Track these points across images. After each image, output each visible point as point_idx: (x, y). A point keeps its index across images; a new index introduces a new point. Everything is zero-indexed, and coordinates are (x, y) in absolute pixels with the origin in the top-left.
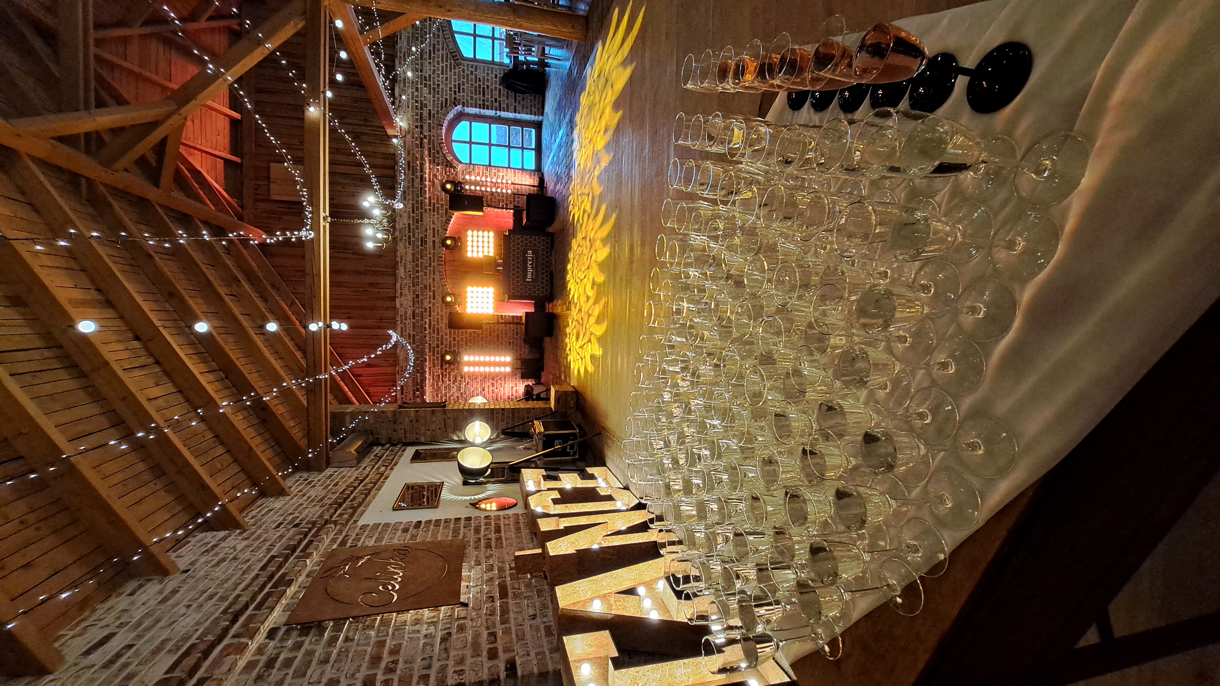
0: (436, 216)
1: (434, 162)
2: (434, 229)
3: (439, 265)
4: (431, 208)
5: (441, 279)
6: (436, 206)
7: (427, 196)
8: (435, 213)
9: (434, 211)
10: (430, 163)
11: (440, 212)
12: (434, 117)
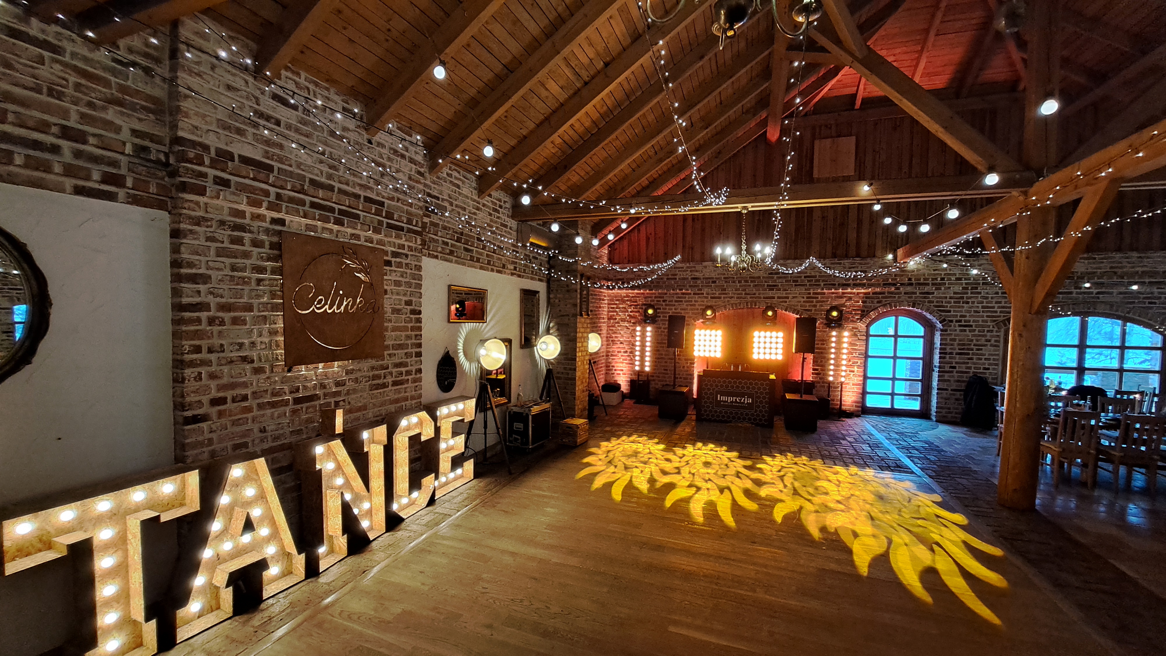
0: (802, 300)
1: (866, 298)
2: (788, 298)
3: (747, 303)
4: (812, 295)
5: (732, 304)
6: (814, 300)
7: (825, 291)
8: (805, 299)
10: (865, 294)
11: (808, 304)
12: (925, 298)
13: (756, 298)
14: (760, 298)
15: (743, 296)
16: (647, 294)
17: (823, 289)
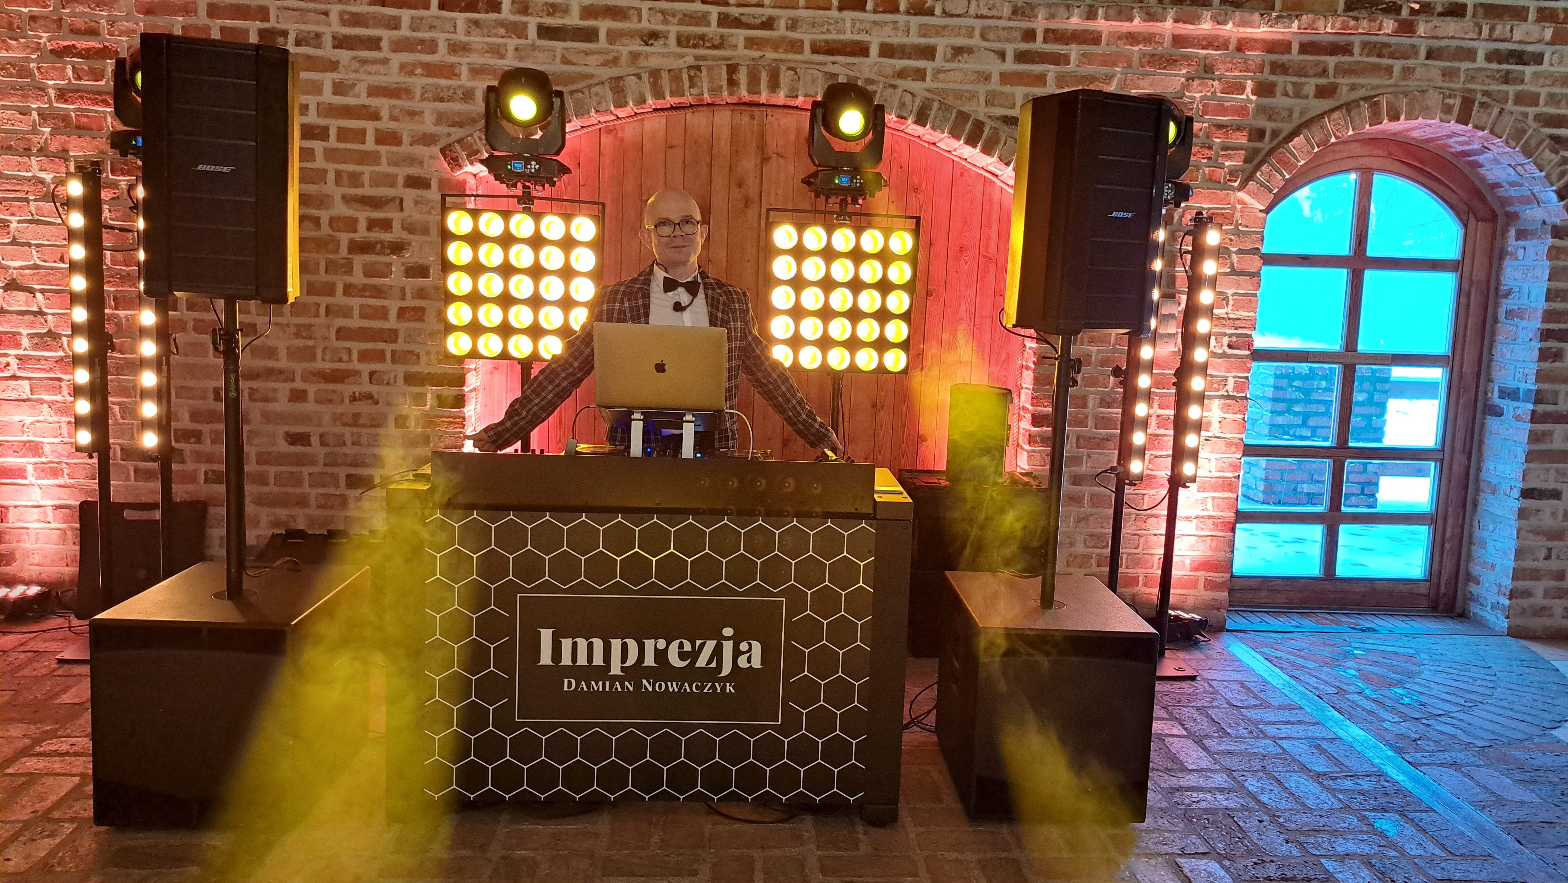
0: (995, 68)
1: (1278, 68)
2: (928, 53)
4: (1038, 45)
5: (655, 74)
8: (1010, 65)
9: (1022, 57)
10: (1271, 47)
11: (1019, 92)
12: (1506, 78)
13: (776, 45)
14: (795, 46)
15: (713, 29)
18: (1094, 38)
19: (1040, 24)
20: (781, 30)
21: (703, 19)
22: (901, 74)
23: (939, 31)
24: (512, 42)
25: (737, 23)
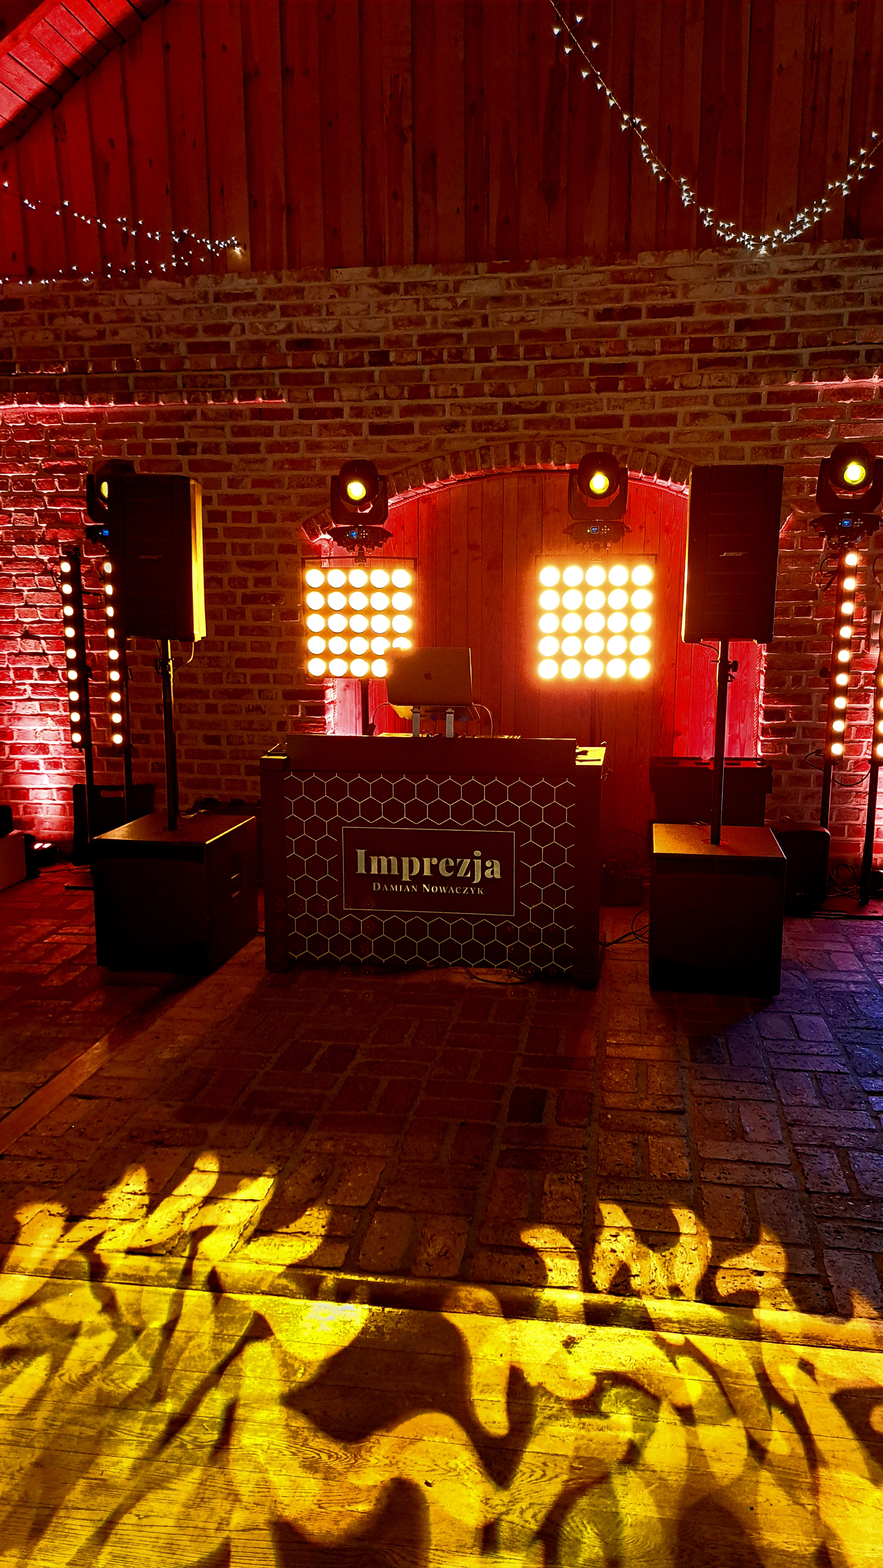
0: (727, 427)
2: (670, 420)
3: (514, 447)
4: (763, 406)
5: (455, 455)
6: (775, 425)
7: (817, 384)
8: (739, 425)
9: (748, 417)
13: (547, 424)
14: (563, 424)
15: (499, 416)
16: (114, 416)
17: (807, 378)
18: (811, 395)
19: (764, 388)
20: (553, 412)
21: (491, 409)
22: (649, 439)
23: (679, 401)
24: (352, 439)
25: (518, 409)
